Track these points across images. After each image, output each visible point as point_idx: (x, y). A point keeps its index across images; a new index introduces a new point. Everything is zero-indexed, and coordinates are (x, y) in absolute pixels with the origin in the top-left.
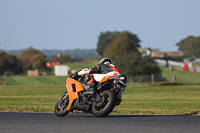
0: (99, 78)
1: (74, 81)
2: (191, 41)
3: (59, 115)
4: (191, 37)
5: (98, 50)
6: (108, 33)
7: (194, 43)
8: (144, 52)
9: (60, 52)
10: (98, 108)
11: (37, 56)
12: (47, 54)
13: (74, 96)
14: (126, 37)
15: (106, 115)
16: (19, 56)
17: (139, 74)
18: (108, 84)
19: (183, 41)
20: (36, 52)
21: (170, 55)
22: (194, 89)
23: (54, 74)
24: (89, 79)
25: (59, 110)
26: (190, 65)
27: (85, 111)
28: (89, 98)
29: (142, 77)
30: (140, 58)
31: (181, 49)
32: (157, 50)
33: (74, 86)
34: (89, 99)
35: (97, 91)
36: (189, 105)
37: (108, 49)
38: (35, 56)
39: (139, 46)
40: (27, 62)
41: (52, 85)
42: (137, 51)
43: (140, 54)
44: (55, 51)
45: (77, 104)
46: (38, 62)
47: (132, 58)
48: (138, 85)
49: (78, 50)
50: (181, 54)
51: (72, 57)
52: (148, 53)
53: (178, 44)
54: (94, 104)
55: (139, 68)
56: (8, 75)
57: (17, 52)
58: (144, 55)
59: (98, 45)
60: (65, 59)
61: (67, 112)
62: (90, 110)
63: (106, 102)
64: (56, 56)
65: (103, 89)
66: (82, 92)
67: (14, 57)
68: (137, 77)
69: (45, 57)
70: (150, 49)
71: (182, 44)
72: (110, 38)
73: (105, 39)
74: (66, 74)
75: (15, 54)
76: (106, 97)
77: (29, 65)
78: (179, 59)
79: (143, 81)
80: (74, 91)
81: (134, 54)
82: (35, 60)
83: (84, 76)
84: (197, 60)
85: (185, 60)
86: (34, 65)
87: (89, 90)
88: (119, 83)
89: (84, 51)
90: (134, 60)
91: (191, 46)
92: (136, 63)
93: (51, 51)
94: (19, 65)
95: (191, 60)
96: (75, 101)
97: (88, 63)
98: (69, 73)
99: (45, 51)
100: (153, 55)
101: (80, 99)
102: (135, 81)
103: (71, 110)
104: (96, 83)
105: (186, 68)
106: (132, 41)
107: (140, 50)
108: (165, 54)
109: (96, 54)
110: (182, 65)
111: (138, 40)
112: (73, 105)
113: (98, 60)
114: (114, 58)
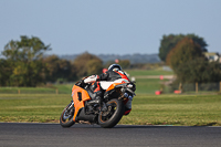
0: (106, 85)
1: (80, 89)
5: (160, 55)
6: (172, 36)
8: (211, 57)
9: (118, 57)
10: (105, 119)
11: (93, 61)
12: (104, 60)
13: (79, 105)
14: (191, 41)
16: (73, 62)
17: (206, 81)
18: (116, 92)
20: (91, 57)
24: (96, 87)
25: (64, 120)
27: (91, 122)
28: (95, 107)
29: (208, 85)
30: (206, 64)
33: (80, 94)
34: (95, 109)
35: (103, 100)
37: (171, 53)
38: (91, 62)
39: (206, 51)
40: (82, 68)
42: (203, 56)
43: (207, 59)
45: (83, 114)
46: (94, 68)
47: (198, 64)
48: (204, 93)
49: (139, 55)
51: (132, 62)
52: (216, 58)
54: (100, 114)
55: (206, 75)
56: (61, 82)
57: (71, 56)
58: (211, 61)
59: (160, 49)
60: (124, 65)
62: (96, 120)
63: (113, 111)
65: (111, 97)
66: (88, 101)
67: (68, 63)
68: (203, 85)
69: (101, 62)
70: (217, 54)
72: (173, 41)
73: (169, 43)
75: (68, 59)
76: (113, 106)
77: (83, 71)
79: (210, 89)
80: (80, 99)
81: (201, 60)
82: (91, 66)
86: (89, 71)
87: (95, 99)
88: (127, 91)
89: (144, 56)
90: (200, 67)
92: (202, 70)
93: (108, 56)
94: (73, 71)
96: (80, 110)
97: (148, 69)
99: (102, 55)
101: (86, 108)
102: (201, 89)
103: (77, 121)
104: (103, 91)
106: (197, 45)
107: (207, 55)
109: (159, 59)
111: (205, 45)
112: (78, 115)
113: (160, 65)
114: (178, 64)
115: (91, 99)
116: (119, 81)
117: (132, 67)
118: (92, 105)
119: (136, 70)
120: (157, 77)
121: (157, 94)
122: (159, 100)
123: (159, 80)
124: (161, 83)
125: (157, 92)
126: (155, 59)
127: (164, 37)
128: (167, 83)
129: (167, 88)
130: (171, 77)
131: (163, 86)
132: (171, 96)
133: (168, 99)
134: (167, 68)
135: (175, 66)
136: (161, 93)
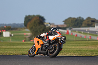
0: (51, 37)
1: (38, 39)
2: (70, 20)
3: (30, 57)
4: (70, 18)
5: (24, 24)
6: (30, 16)
7: (72, 20)
8: (47, 25)
9: (6, 25)
10: (51, 53)
14: (38, 18)
15: (55, 56)
18: (56, 41)
19: (66, 20)
21: (60, 26)
22: (71, 43)
23: (3, 36)
24: (46, 38)
25: (30, 54)
26: (69, 31)
27: (44, 54)
30: (45, 28)
31: (65, 23)
32: (53, 24)
33: (38, 42)
35: (50, 44)
36: (69, 51)
37: (29, 23)
39: (45, 22)
41: (2, 41)
42: (44, 24)
43: (45, 26)
44: (4, 24)
45: (40, 51)
47: (41, 28)
49: (15, 24)
50: (65, 26)
51: (12, 27)
52: (49, 25)
53: (64, 21)
54: (49, 51)
58: (47, 27)
59: (25, 22)
60: (8, 28)
61: (35, 55)
62: (47, 54)
63: (55, 50)
64: (4, 27)
66: (43, 45)
70: (50, 24)
71: (66, 21)
72: (30, 18)
73: (28, 19)
74: (9, 36)
76: (55, 47)
78: (64, 29)
81: (42, 26)
83: (43, 36)
84: (73, 29)
85: (67, 29)
87: (46, 44)
88: (62, 40)
89: (17, 25)
90: (42, 29)
91: (70, 22)
95: (70, 29)
96: (39, 49)
97: (19, 30)
98: (10, 35)
100: (52, 26)
101: (42, 48)
104: (50, 40)
105: (68, 33)
106: (41, 20)
107: (45, 24)
108: (57, 26)
109: (24, 26)
110: (66, 31)
111: (44, 19)
112: (38, 51)
113: (25, 29)
114: (32, 28)
115: (44, 44)
116: (57, 36)
117: (12, 29)
118: (45, 47)
119: (14, 31)
120: (23, 34)
121: (23, 42)
122: (24, 44)
123: (24, 35)
124: (25, 36)
125: (23, 40)
126: (22, 26)
127: (26, 16)
128: (27, 36)
129: (28, 39)
130: (29, 34)
131: (26, 38)
132: (29, 42)
133: (28, 44)
134: (28, 30)
135: (31, 29)
136: (25, 41)
